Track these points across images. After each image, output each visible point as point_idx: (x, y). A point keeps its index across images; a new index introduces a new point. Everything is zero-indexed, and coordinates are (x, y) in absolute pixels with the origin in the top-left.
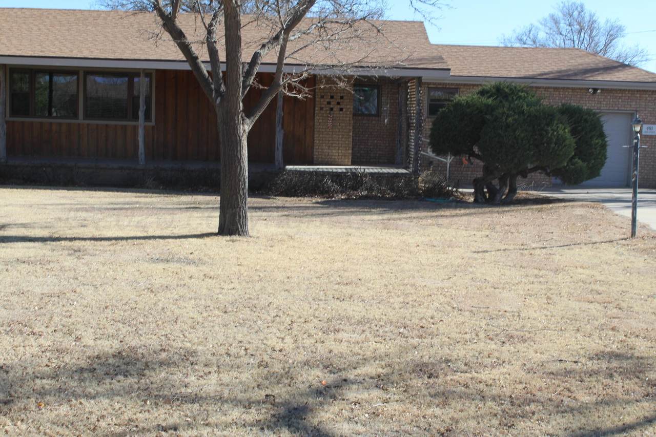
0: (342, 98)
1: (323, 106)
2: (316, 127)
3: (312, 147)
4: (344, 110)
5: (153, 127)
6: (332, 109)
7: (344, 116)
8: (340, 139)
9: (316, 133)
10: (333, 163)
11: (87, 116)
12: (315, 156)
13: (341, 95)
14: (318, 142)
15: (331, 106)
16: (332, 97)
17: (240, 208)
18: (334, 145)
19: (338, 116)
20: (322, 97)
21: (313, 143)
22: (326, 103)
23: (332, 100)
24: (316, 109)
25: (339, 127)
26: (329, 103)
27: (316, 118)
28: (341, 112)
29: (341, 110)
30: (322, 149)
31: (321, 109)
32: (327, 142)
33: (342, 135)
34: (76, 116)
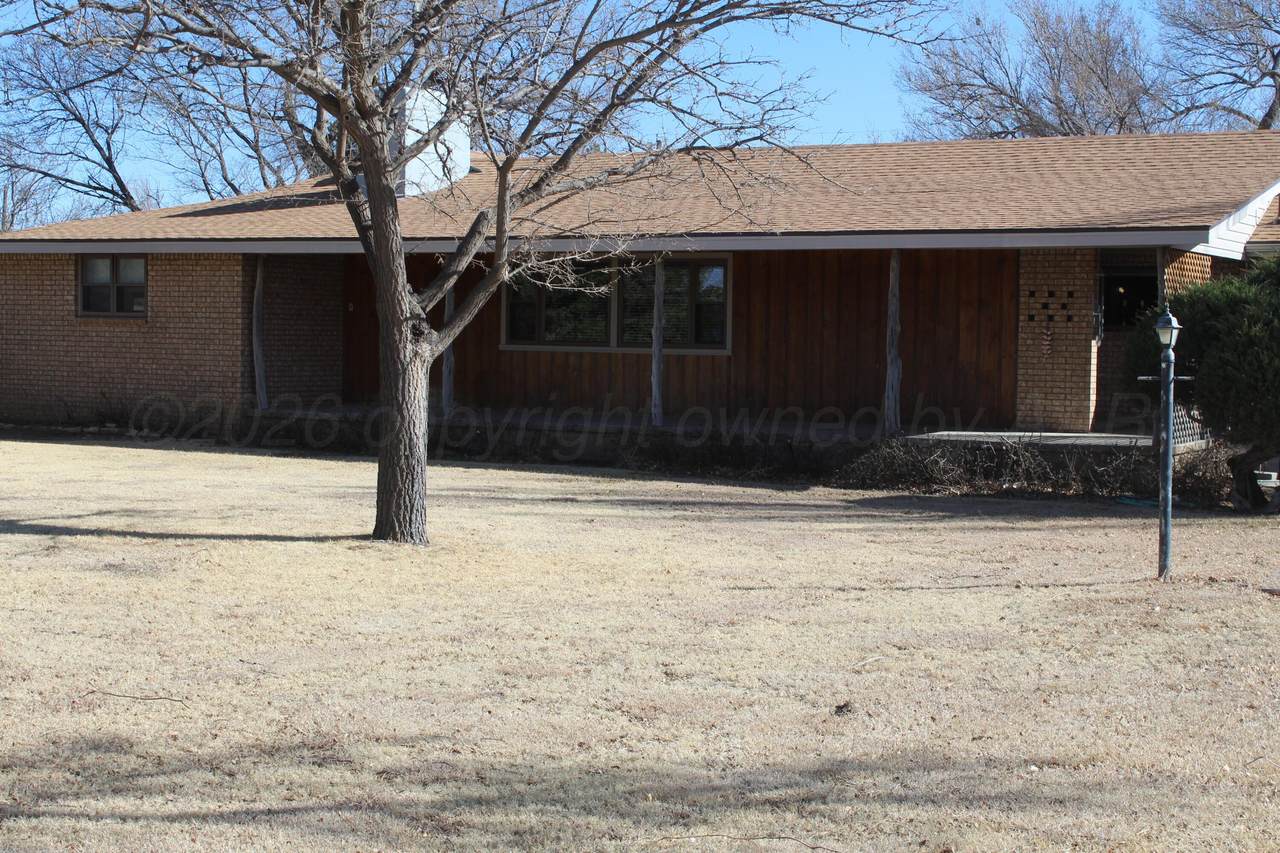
0: (1071, 294)
1: (1033, 312)
2: (1019, 353)
3: (1014, 395)
4: (1076, 319)
5: (729, 358)
6: (1051, 318)
7: (1076, 330)
8: (1068, 379)
9: (1020, 366)
10: (1054, 426)
11: (621, 343)
12: (1019, 414)
13: (1071, 289)
14: (1024, 384)
15: (1051, 312)
16: (1051, 294)
17: (401, 490)
18: (1055, 391)
19: (1064, 331)
20: (1032, 294)
21: (1015, 387)
22: (1039, 306)
23: (1050, 300)
24: (1022, 318)
25: (1067, 354)
26: (1045, 306)
27: (1021, 335)
28: (1070, 324)
29: (1070, 318)
30: (1032, 399)
31: (1031, 318)
32: (1042, 384)
33: (1073, 370)
34: (606, 343)
